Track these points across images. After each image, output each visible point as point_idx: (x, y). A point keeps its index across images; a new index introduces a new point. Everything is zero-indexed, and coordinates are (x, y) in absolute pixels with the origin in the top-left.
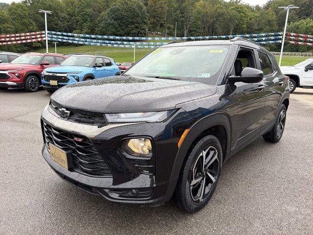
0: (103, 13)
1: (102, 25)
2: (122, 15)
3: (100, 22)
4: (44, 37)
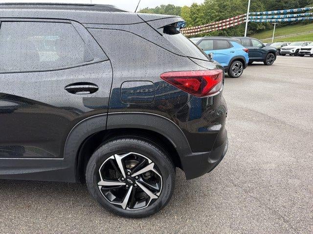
4: (245, 19)
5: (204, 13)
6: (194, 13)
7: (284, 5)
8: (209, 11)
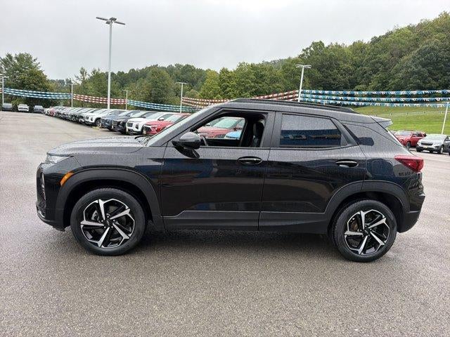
0: (405, 58)
1: (400, 75)
2: (437, 57)
3: (397, 71)
4: (296, 97)
5: (236, 81)
6: (224, 81)
7: (332, 82)
8: (243, 80)
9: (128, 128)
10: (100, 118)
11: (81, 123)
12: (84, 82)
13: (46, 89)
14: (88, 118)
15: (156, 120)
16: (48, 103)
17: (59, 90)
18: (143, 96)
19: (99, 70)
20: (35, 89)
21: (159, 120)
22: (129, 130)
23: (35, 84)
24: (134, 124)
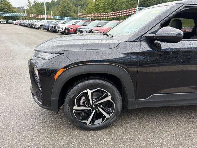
9: (57, 29)
10: (42, 25)
11: (32, 28)
12: (31, 8)
13: (13, 11)
14: (36, 25)
15: (71, 24)
16: (14, 19)
17: (19, 12)
18: (59, 14)
19: (37, 1)
20: (8, 12)
21: (73, 24)
22: (58, 30)
23: (7, 9)
24: (61, 27)
